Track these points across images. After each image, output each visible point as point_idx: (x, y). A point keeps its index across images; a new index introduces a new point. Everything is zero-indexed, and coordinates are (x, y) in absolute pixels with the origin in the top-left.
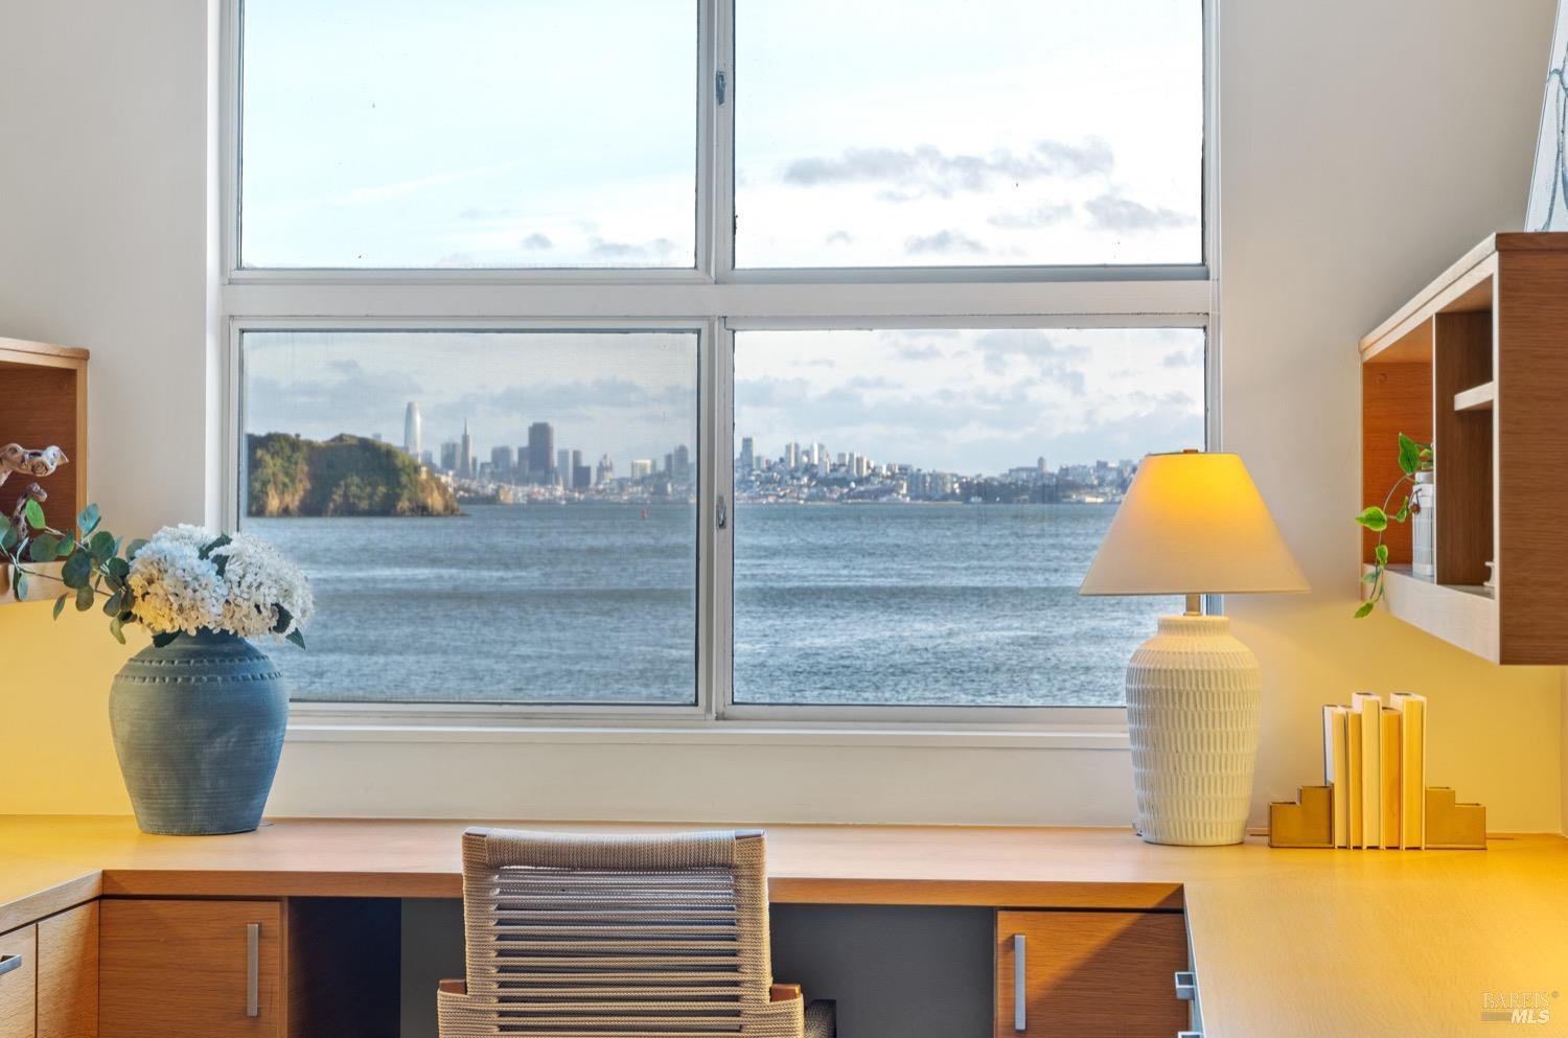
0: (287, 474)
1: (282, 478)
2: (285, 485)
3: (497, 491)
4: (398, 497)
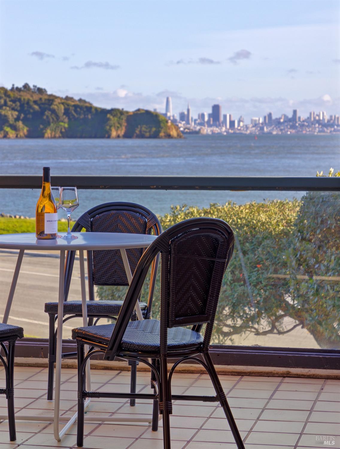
0: (119, 123)
1: (117, 125)
2: (118, 127)
3: (200, 130)
4: (160, 132)
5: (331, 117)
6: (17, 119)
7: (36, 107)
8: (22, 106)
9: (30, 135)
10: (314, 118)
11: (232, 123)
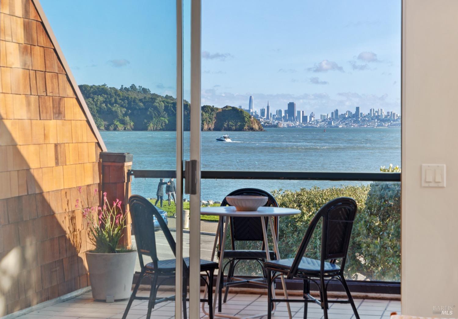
0: (210, 118)
3: (278, 124)
4: (244, 125)
5: (388, 113)
6: (125, 115)
7: (141, 104)
8: (129, 103)
9: (136, 128)
10: (374, 114)
11: (305, 118)
